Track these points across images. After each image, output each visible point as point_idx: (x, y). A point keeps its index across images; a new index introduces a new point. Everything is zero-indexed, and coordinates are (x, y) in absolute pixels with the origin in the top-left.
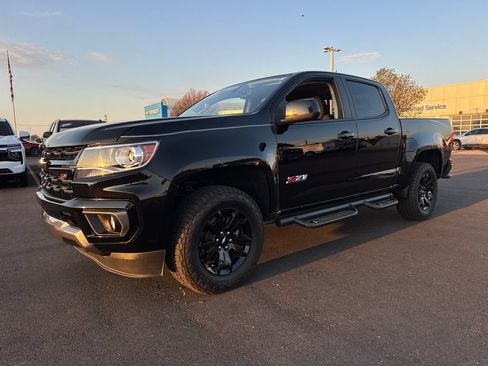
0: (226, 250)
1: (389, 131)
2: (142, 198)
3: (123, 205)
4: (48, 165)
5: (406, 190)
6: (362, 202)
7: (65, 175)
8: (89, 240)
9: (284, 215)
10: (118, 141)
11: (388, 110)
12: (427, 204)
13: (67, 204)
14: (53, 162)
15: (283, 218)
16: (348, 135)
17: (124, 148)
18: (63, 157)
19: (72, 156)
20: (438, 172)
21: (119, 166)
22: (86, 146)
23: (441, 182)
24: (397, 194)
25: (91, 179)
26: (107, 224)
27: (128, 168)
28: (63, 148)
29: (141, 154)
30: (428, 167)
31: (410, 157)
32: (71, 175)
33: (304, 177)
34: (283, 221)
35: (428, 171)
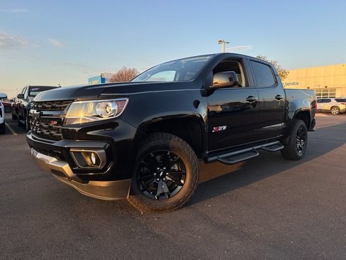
0: (163, 181)
1: (278, 98)
2: (116, 140)
3: (102, 145)
4: (41, 114)
5: (288, 139)
6: (260, 146)
7: (56, 123)
8: (74, 171)
9: (211, 155)
10: (99, 98)
11: (276, 82)
12: (301, 149)
13: (57, 144)
14: (44, 113)
15: (210, 157)
16: (252, 99)
17: (103, 103)
18: (53, 108)
19: (61, 108)
20: (308, 127)
21: (98, 116)
22: (73, 101)
23: (309, 133)
24: (282, 141)
25: (78, 126)
26: (88, 160)
27: (105, 118)
28: (53, 102)
29: (116, 108)
30: (302, 123)
31: (291, 115)
32: (60, 122)
33: (225, 128)
34: (210, 159)
35: (302, 126)
